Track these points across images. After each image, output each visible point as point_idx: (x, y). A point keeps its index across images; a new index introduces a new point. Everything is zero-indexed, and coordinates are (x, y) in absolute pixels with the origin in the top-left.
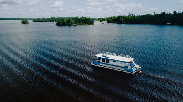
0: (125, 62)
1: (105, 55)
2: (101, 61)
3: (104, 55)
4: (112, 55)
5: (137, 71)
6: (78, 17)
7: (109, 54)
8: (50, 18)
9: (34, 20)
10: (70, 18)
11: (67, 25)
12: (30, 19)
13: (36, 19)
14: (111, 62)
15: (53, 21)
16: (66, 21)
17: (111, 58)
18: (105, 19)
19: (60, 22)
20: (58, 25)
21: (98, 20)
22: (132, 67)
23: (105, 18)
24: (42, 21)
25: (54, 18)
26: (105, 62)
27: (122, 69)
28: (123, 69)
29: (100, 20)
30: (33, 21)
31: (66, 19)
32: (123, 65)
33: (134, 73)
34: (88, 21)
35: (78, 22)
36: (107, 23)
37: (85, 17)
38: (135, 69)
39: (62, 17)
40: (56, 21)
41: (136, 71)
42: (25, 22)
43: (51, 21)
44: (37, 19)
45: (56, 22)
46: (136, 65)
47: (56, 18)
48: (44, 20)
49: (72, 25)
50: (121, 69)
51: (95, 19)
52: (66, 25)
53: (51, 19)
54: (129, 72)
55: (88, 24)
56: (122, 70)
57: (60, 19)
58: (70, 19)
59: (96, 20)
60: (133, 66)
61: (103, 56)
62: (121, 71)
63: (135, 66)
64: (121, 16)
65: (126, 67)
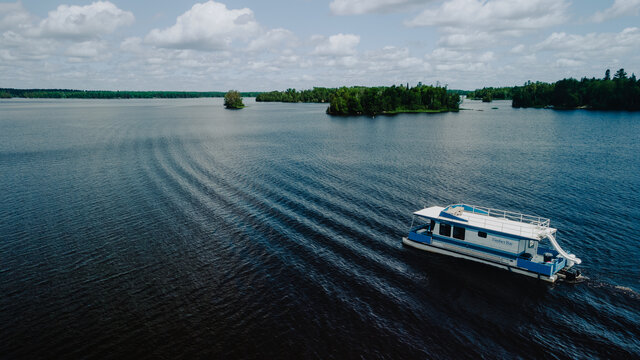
0: (519, 238)
1: (451, 211)
2: (436, 231)
3: (447, 212)
4: (476, 212)
5: (566, 273)
6: (405, 85)
7: (467, 209)
8: (309, 91)
9: (261, 98)
10: (374, 90)
11: (362, 115)
12: (248, 95)
13: (265, 94)
14: (471, 237)
15: (320, 102)
16: (361, 98)
17: (470, 224)
18: (506, 92)
19: (342, 102)
20: (333, 112)
21: (477, 96)
22: (547, 259)
23: (505, 88)
24: (284, 100)
25: (322, 89)
26: (452, 237)
27: (511, 264)
28: (514, 263)
29: (485, 95)
30: (257, 100)
31: (362, 92)
32: (515, 248)
33: (553, 278)
34: (438, 98)
35: (403, 103)
36: (514, 106)
37: (429, 85)
38: (560, 266)
39: (349, 86)
40: (326, 102)
41: (561, 272)
42: (233, 102)
43: (311, 98)
44: (271, 94)
45: (328, 105)
46: (562, 253)
47: (329, 90)
48: (291, 97)
49: (379, 113)
50: (506, 261)
51: (464, 93)
52: (359, 115)
53: (314, 92)
54: (536, 276)
55: (437, 109)
56: (509, 267)
57: (342, 95)
58: (375, 94)
59: (469, 95)
60: (551, 255)
61: (443, 214)
62: (506, 268)
63: (558, 256)
64: (571, 80)
65: (525, 256)
